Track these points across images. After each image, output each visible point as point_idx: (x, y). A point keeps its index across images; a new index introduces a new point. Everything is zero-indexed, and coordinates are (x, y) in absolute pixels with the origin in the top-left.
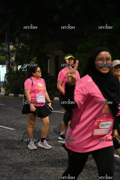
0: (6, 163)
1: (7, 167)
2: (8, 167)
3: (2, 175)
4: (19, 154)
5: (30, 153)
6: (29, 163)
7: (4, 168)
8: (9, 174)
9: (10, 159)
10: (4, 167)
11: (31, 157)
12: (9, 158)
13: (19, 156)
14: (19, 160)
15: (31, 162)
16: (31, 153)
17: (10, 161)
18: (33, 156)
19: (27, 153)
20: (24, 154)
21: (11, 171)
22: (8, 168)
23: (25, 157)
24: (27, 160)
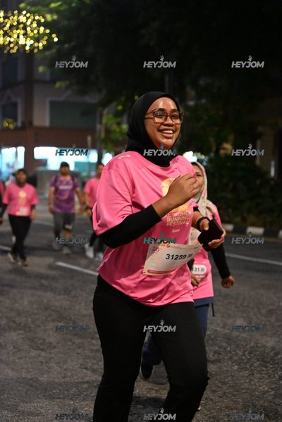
0: (213, 389)
1: (217, 398)
2: (220, 397)
3: (213, 417)
4: (236, 367)
5: (261, 365)
6: (267, 391)
7: (212, 400)
8: (229, 416)
9: (219, 377)
10: (212, 397)
11: (269, 376)
12: (216, 374)
13: (237, 370)
14: (242, 384)
15: (272, 389)
16: (266, 367)
17: (220, 382)
18: (274, 375)
19: (255, 364)
20: (248, 367)
21: (232, 409)
22: (221, 399)
23: (253, 374)
24: (261, 384)
